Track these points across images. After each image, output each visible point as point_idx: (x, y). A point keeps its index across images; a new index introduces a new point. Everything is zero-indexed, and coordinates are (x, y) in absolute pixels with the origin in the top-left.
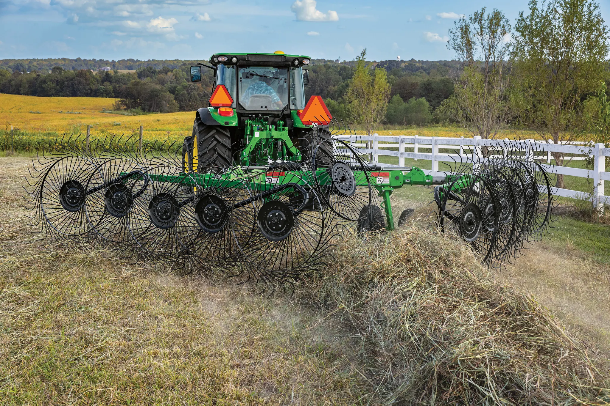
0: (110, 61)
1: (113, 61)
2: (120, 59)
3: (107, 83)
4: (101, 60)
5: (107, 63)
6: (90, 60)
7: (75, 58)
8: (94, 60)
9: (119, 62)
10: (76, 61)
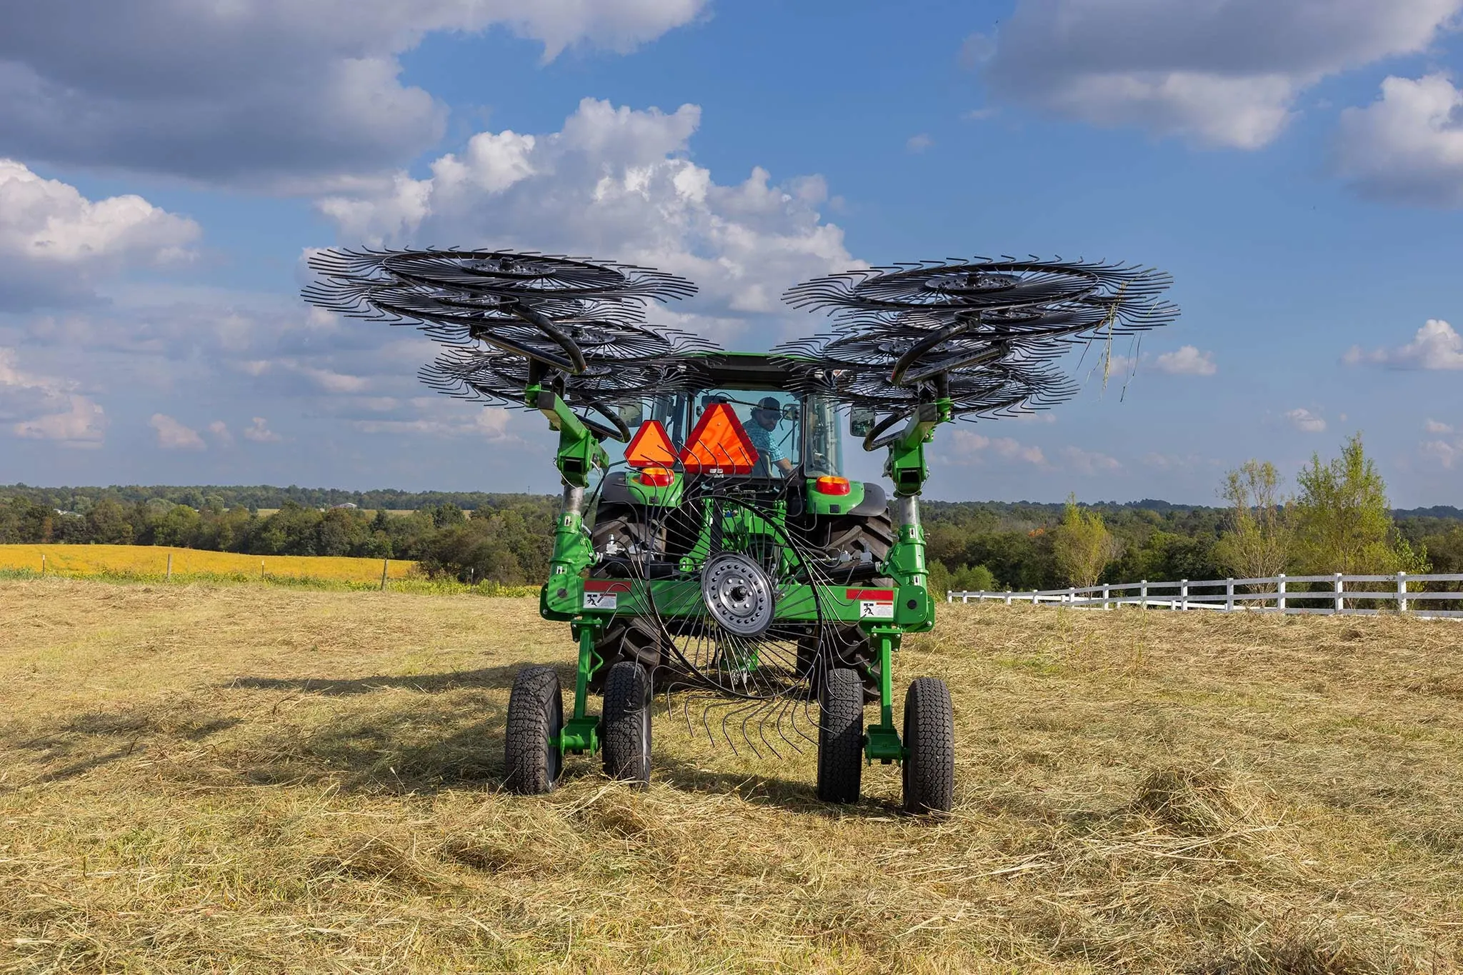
0: (352, 492)
1: (357, 493)
2: (370, 490)
3: (380, 533)
4: (333, 491)
5: (347, 497)
6: (314, 490)
7: (287, 487)
8: (321, 490)
9: (368, 493)
10: (288, 491)
